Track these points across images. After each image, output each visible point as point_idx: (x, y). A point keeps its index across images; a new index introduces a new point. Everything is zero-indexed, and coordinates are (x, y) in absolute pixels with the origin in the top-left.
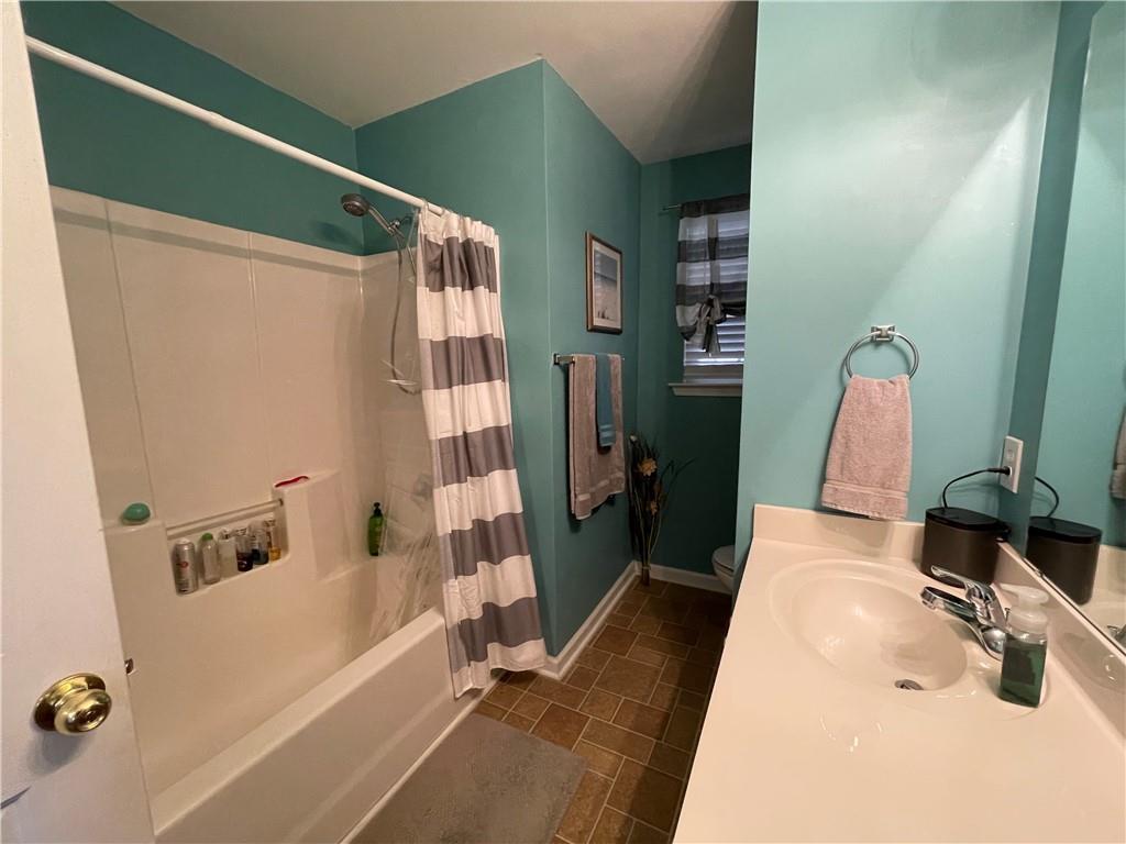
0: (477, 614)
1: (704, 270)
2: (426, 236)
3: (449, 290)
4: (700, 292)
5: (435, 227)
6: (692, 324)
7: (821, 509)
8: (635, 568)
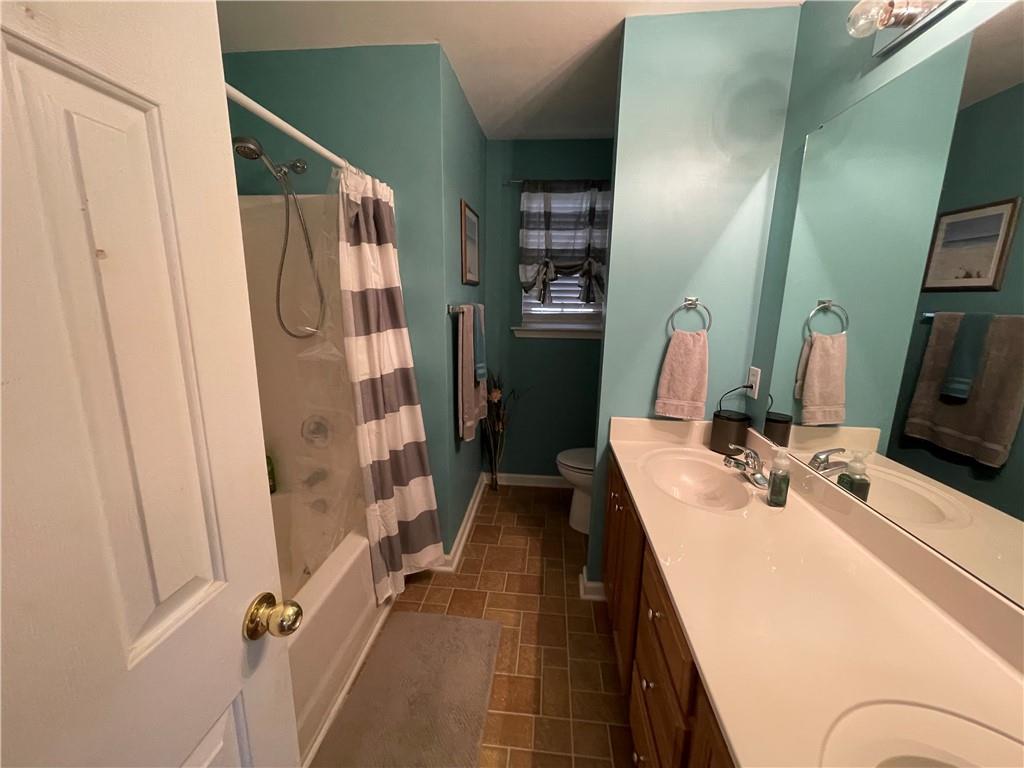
0: (395, 531)
1: (539, 237)
2: (348, 195)
3: (365, 246)
4: (535, 254)
5: (356, 188)
6: (531, 280)
7: (653, 416)
8: (484, 479)
